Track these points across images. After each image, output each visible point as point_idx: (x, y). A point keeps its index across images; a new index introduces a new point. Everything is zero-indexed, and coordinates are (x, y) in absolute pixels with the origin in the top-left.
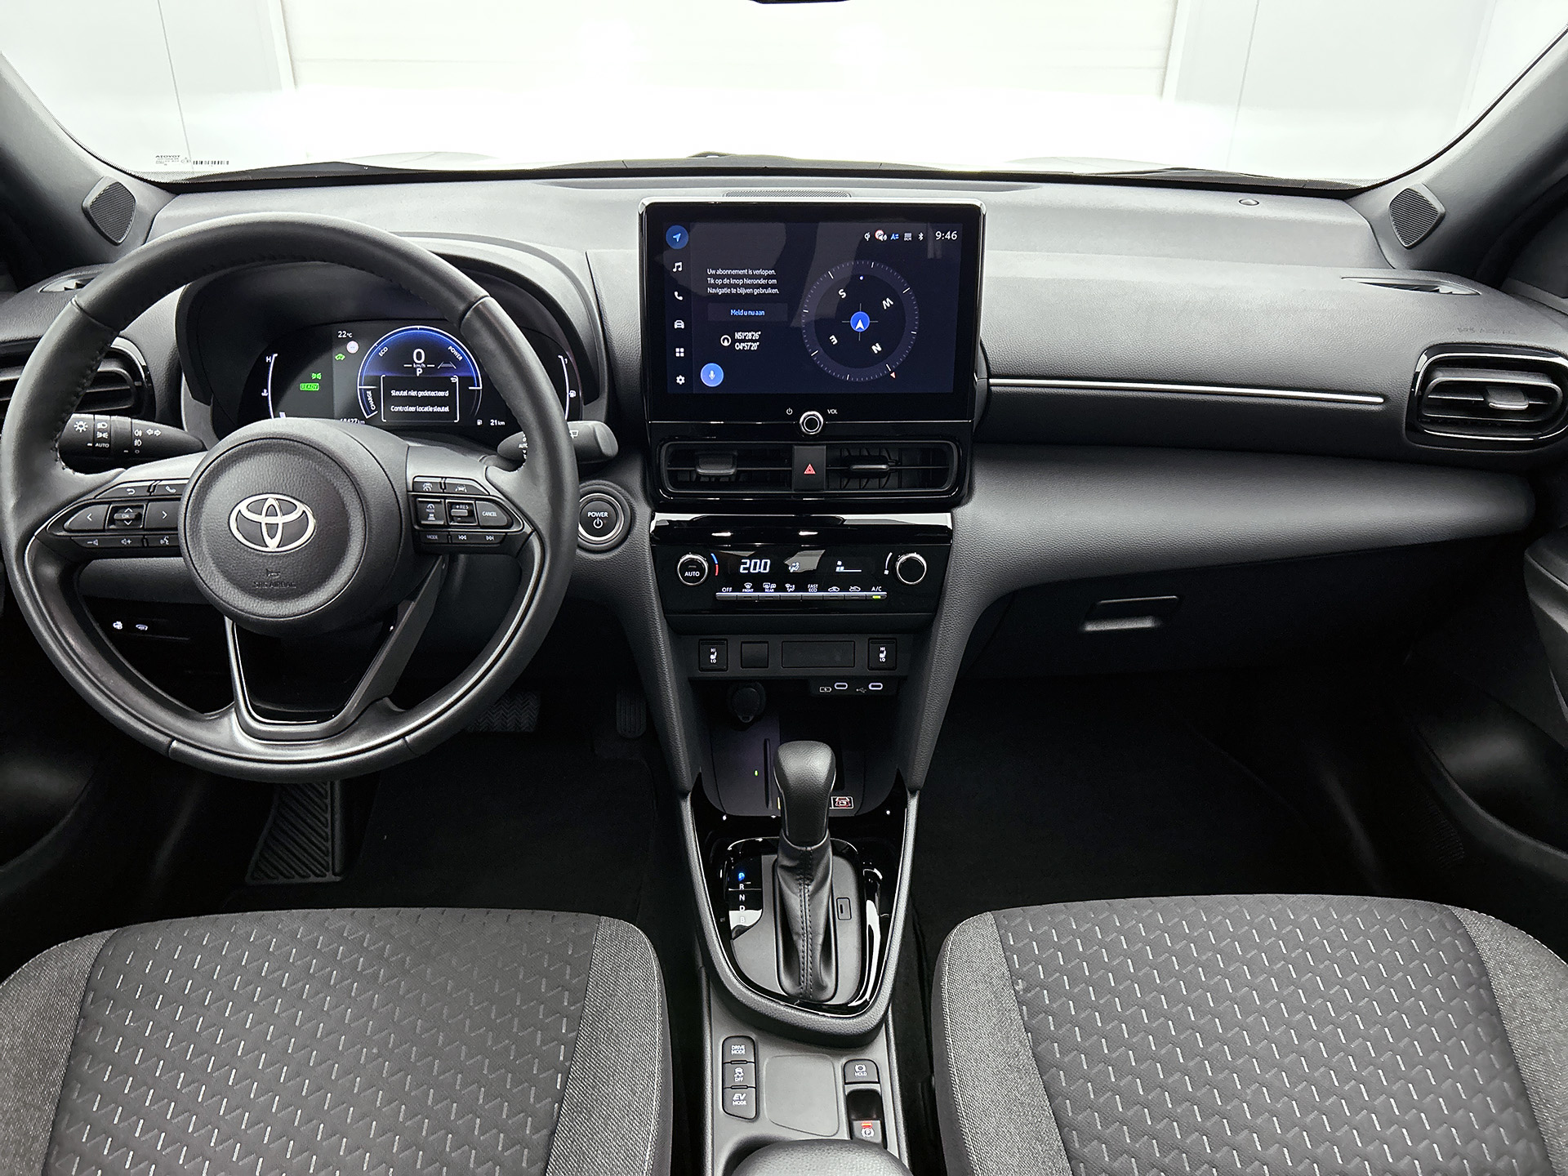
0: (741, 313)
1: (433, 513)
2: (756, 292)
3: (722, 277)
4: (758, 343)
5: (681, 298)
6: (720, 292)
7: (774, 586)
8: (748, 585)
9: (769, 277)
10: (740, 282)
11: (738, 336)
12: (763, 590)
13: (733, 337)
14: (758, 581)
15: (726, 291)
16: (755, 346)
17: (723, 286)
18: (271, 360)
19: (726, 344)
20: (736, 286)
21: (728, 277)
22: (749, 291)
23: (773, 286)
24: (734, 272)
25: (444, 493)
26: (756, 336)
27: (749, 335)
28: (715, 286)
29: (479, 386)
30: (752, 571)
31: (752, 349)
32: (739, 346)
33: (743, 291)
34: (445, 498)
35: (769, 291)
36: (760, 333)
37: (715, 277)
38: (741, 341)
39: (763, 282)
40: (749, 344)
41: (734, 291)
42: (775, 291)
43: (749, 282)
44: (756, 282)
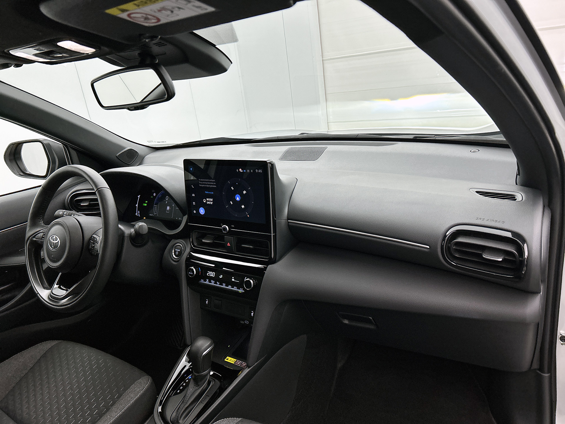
0: (208, 192)
2: (211, 186)
3: (202, 181)
4: (212, 202)
5: (193, 187)
6: (202, 186)
7: (214, 282)
8: (208, 280)
9: (213, 182)
10: (207, 183)
11: (207, 199)
12: (211, 282)
13: (206, 200)
15: (204, 186)
17: (203, 184)
18: (139, 196)
19: (205, 202)
20: (206, 184)
21: (204, 181)
22: (209, 186)
23: (215, 185)
24: (205, 180)
28: (201, 184)
31: (211, 204)
32: (208, 203)
35: (214, 186)
36: (212, 199)
37: (201, 181)
38: (209, 201)
42: (215, 186)
43: (209, 183)
44: (211, 183)
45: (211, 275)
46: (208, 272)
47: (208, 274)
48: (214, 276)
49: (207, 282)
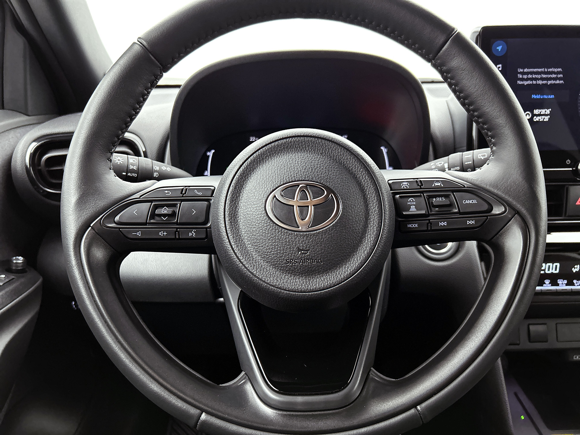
0: (538, 97)
1: (414, 205)
2: (549, 82)
3: (527, 73)
4: (549, 117)
6: (526, 83)
7: (565, 282)
8: (547, 282)
9: (558, 73)
10: (539, 76)
11: (536, 112)
12: (558, 285)
13: (532, 112)
14: (554, 279)
15: (529, 82)
16: (547, 119)
17: (527, 79)
18: (211, 154)
19: (528, 117)
20: (536, 79)
21: (532, 73)
22: (545, 82)
23: (560, 79)
24: (535, 70)
25: (421, 189)
26: (548, 111)
27: (543, 111)
28: (522, 79)
30: (547, 272)
31: (545, 120)
32: (536, 119)
33: (540, 82)
34: (422, 192)
35: (558, 82)
36: (550, 110)
37: (523, 73)
38: (537, 115)
39: (554, 76)
40: (543, 117)
41: (534, 82)
42: (562, 82)
43: (544, 76)
44: (549, 76)
45: (549, 270)
48: (557, 271)
49: (547, 286)
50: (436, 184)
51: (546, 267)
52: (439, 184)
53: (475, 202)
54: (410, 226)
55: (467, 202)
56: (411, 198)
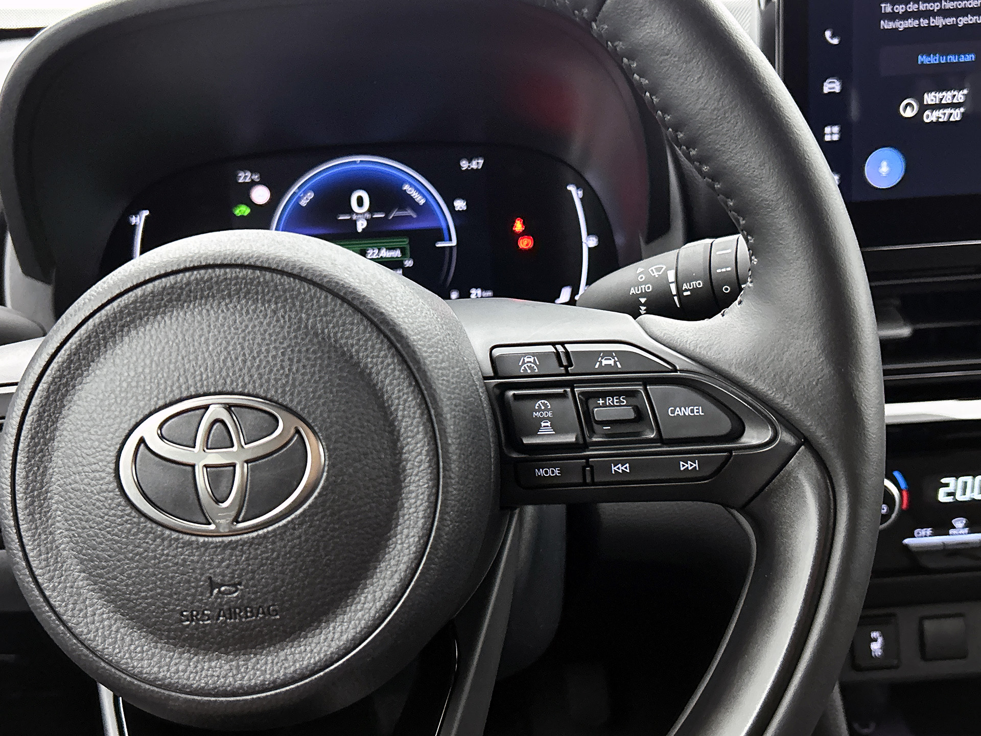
0: (933, 59)
2: (962, 21)
4: (962, 110)
5: (834, 42)
6: (901, 25)
8: (959, 523)
10: (936, 7)
11: (930, 98)
13: (920, 100)
15: (911, 23)
16: (956, 115)
17: (906, 16)
19: (909, 113)
20: (928, 14)
22: (950, 21)
25: (567, 374)
26: (960, 96)
27: (948, 97)
28: (893, 16)
29: (450, 240)
30: (960, 497)
31: (952, 119)
32: (930, 117)
33: (939, 22)
34: (571, 384)
36: (965, 92)
38: (934, 107)
39: (973, 3)
40: (948, 111)
41: (924, 23)
43: (949, 5)
44: (961, 4)
45: (964, 493)
46: (947, 485)
47: (949, 494)
49: (959, 535)
50: (604, 362)
51: (956, 486)
52: (611, 362)
53: (698, 411)
54: (542, 472)
55: (679, 413)
56: (543, 401)
